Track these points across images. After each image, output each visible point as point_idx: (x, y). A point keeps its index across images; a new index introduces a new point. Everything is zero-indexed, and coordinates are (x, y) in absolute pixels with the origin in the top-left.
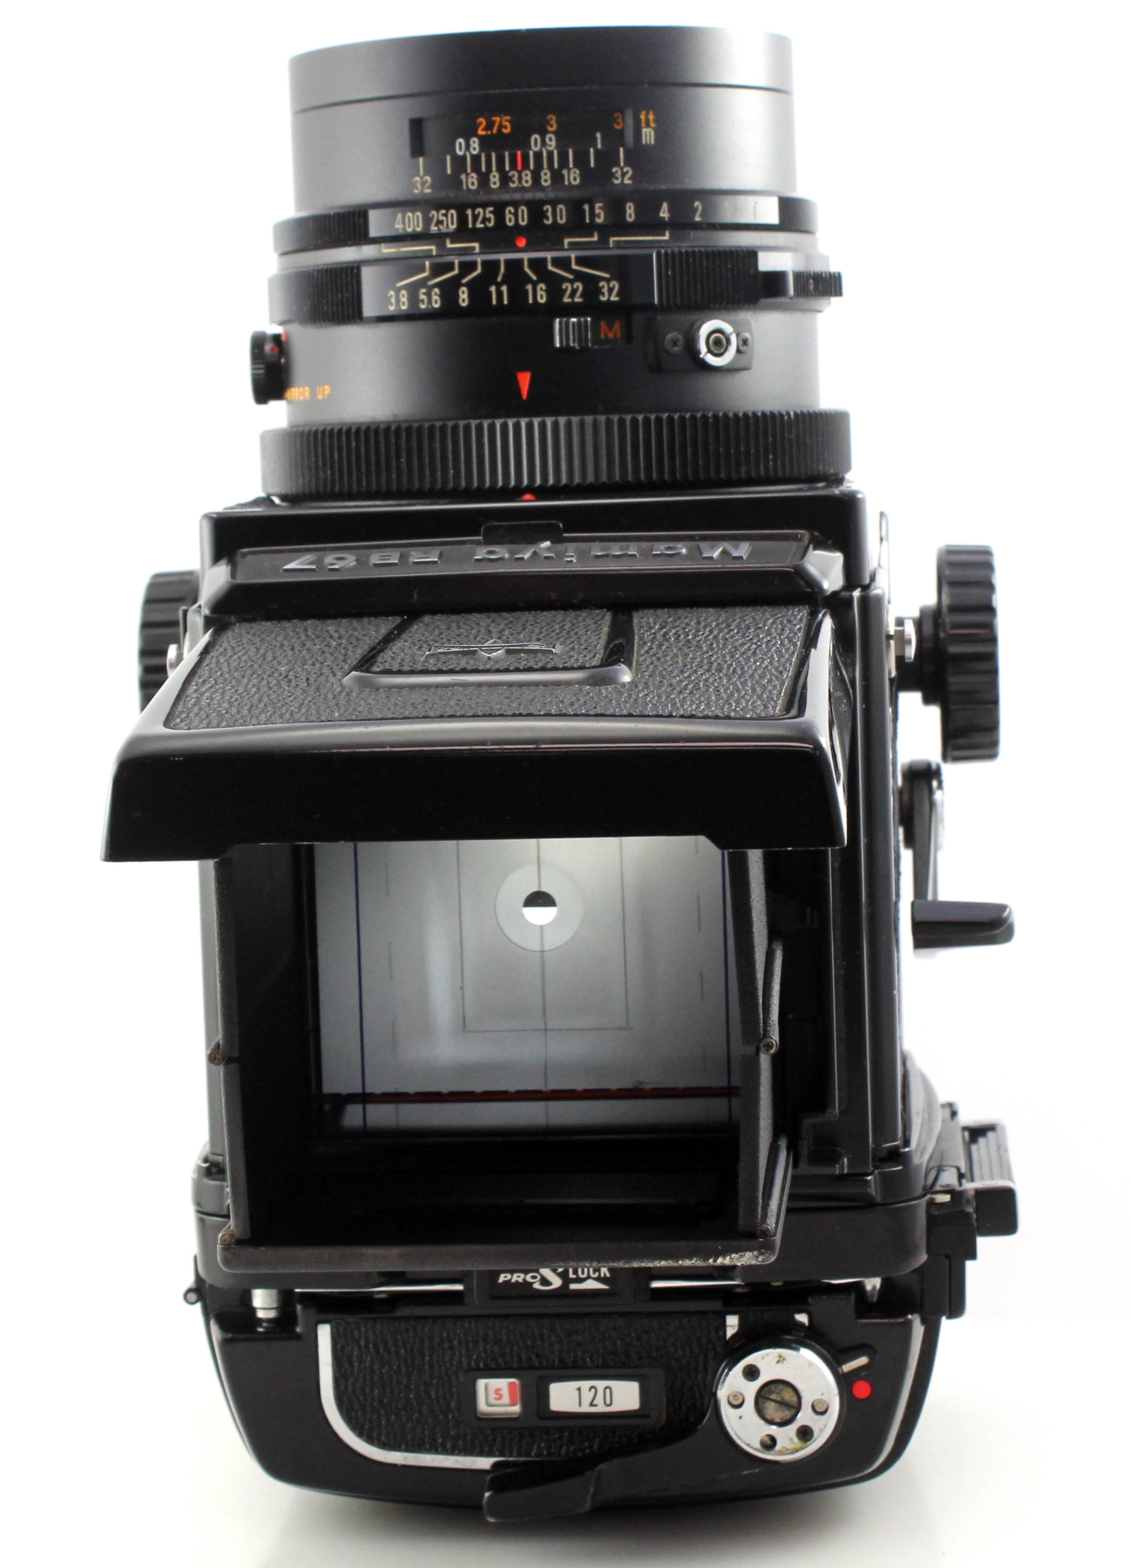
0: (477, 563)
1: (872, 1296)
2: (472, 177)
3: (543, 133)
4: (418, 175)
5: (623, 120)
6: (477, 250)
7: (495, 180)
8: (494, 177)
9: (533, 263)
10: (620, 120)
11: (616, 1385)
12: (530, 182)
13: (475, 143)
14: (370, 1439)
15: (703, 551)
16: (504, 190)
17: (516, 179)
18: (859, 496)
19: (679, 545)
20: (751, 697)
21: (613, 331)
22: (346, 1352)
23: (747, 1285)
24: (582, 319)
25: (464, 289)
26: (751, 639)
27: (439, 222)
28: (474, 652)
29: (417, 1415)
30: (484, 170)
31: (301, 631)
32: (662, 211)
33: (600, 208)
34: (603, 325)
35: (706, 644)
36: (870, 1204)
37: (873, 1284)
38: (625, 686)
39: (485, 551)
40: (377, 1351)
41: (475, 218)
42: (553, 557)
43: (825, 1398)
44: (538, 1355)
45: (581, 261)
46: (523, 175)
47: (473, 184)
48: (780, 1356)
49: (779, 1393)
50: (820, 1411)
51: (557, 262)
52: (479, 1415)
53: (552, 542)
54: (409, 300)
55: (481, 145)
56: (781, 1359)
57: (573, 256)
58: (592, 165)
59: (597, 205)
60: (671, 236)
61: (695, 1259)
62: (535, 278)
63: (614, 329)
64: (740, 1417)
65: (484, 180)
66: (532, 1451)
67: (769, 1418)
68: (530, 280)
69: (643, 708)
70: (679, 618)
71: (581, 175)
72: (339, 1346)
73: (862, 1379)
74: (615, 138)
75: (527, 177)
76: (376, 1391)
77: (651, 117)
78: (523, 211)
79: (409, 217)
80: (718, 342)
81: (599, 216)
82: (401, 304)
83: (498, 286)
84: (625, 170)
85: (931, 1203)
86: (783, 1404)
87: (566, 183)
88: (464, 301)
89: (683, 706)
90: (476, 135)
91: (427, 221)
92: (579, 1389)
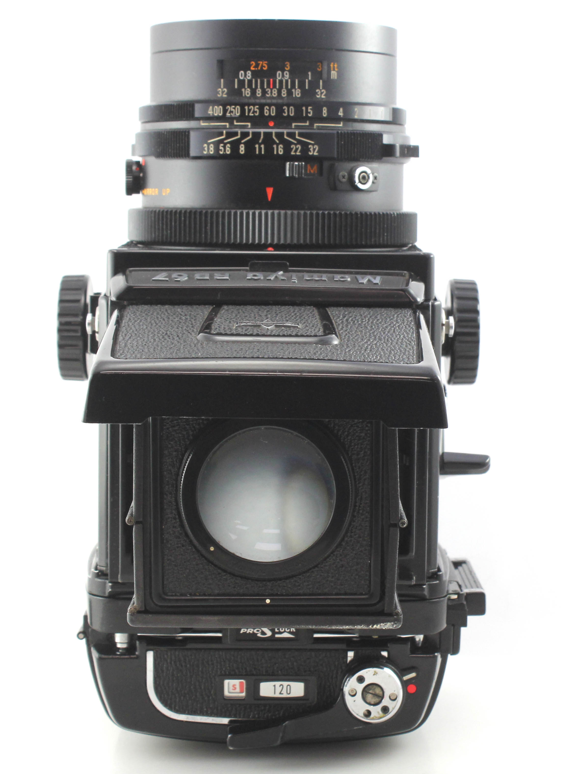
0: (248, 281)
1: (419, 644)
2: (248, 90)
3: (283, 71)
4: (220, 88)
5: (322, 67)
6: (249, 127)
7: (259, 93)
8: (259, 91)
9: (278, 135)
10: (320, 66)
11: (293, 684)
12: (276, 95)
13: (249, 73)
14: (170, 708)
15: (359, 280)
16: (263, 98)
17: (269, 92)
18: (432, 256)
19: (347, 276)
20: (400, 354)
21: (313, 170)
22: (160, 665)
23: (360, 637)
24: (300, 163)
25: (243, 145)
26: (390, 324)
27: (231, 112)
28: (259, 326)
29: (194, 697)
30: (254, 87)
31: (164, 310)
32: (340, 112)
33: (311, 109)
34: (309, 167)
35: (369, 326)
36: (422, 599)
37: (420, 638)
38: (338, 346)
39: (252, 275)
40: (176, 665)
41: (249, 111)
42: (285, 279)
43: (396, 692)
44: (255, 669)
45: (300, 135)
46: (273, 91)
47: (248, 94)
48: (375, 672)
49: (374, 689)
50: (393, 699)
51: (289, 135)
52: (225, 697)
53: (284, 272)
54: (214, 149)
55: (252, 75)
56: (375, 673)
57: (297, 132)
58: (307, 88)
59: (309, 108)
60: (343, 125)
61: (363, 625)
62: (278, 142)
63: (314, 169)
64: (354, 701)
65: (254, 92)
66: (250, 716)
67: (368, 701)
68: (275, 143)
69: (350, 357)
70: (351, 312)
71: (301, 93)
72: (157, 662)
73: (411, 684)
74: (318, 75)
75: (275, 92)
76: (174, 684)
77: (336, 66)
78: (273, 109)
79: (216, 109)
80: (364, 178)
81: (310, 113)
82: (210, 151)
83: (260, 145)
84: (322, 91)
85: (449, 599)
86: (375, 695)
87: (294, 96)
88: (242, 151)
89: (369, 357)
90: (250, 70)
91: (225, 111)
92: (275, 686)
